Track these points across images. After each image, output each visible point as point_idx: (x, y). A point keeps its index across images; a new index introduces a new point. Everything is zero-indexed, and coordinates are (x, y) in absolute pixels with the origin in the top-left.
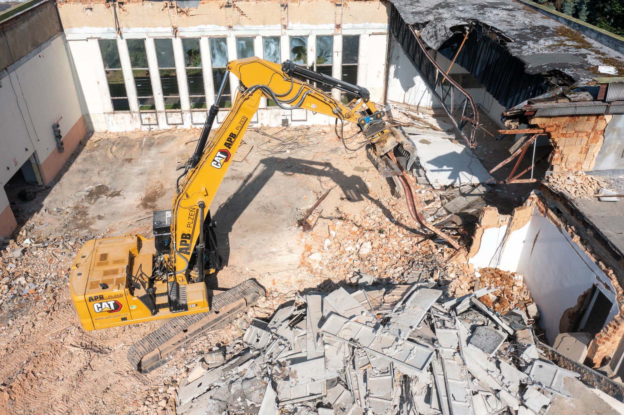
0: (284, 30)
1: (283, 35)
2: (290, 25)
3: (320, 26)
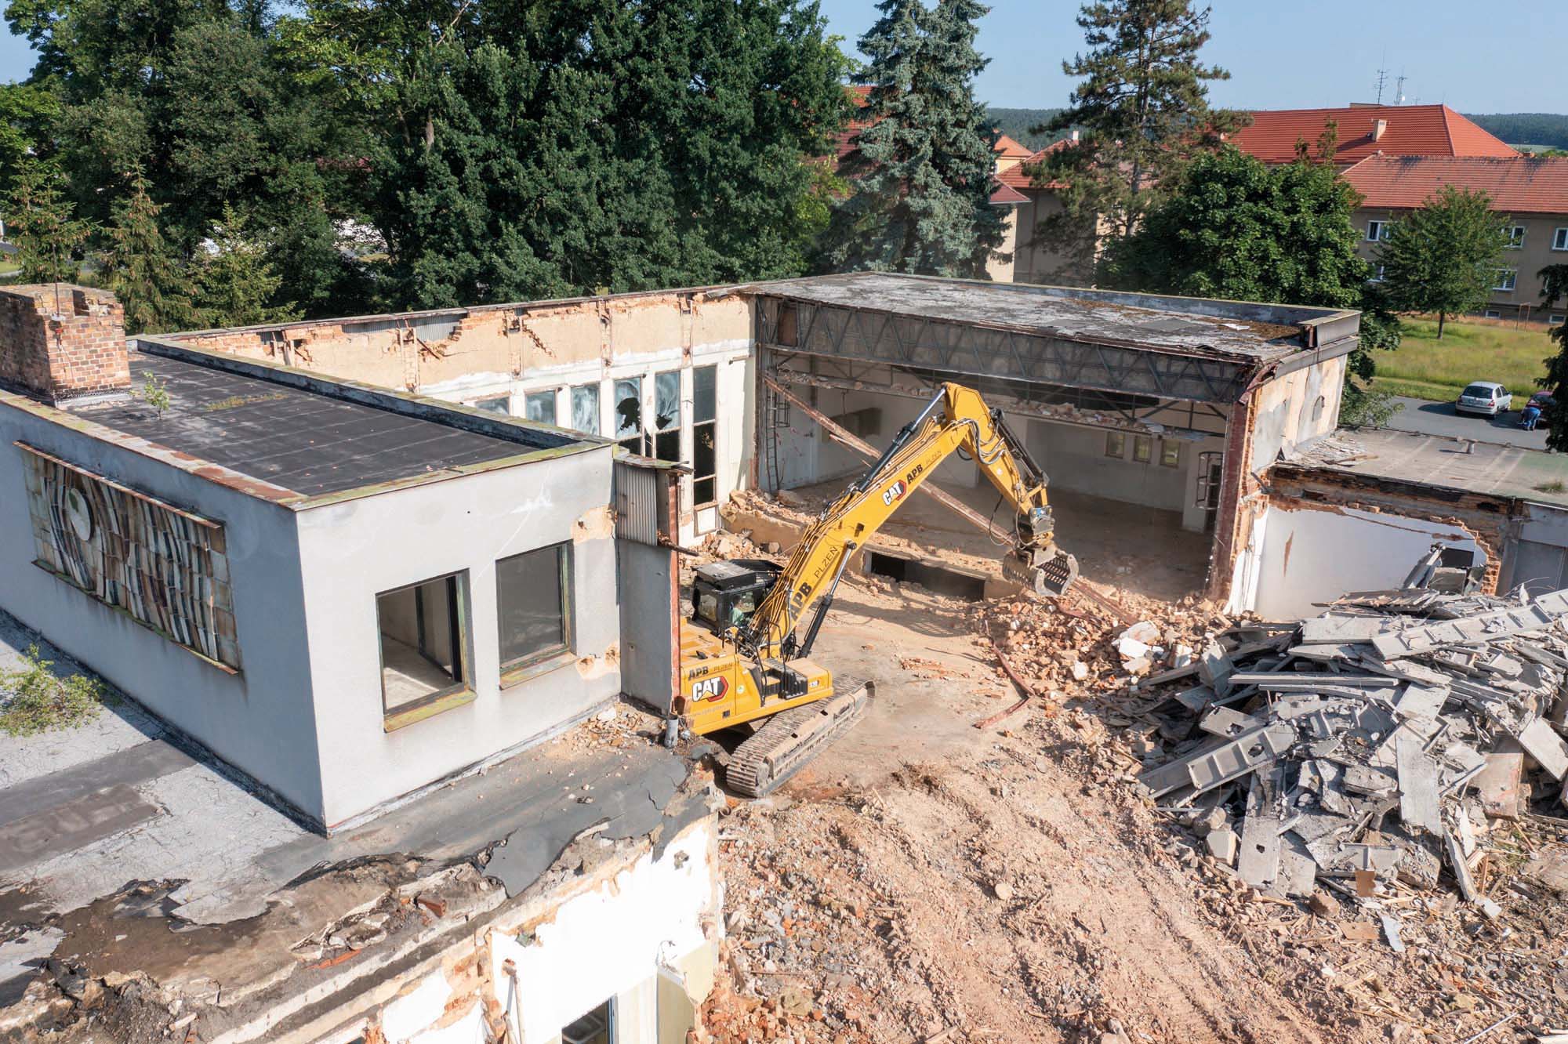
0: (606, 370)
1: (604, 379)
2: (616, 359)
3: (662, 355)
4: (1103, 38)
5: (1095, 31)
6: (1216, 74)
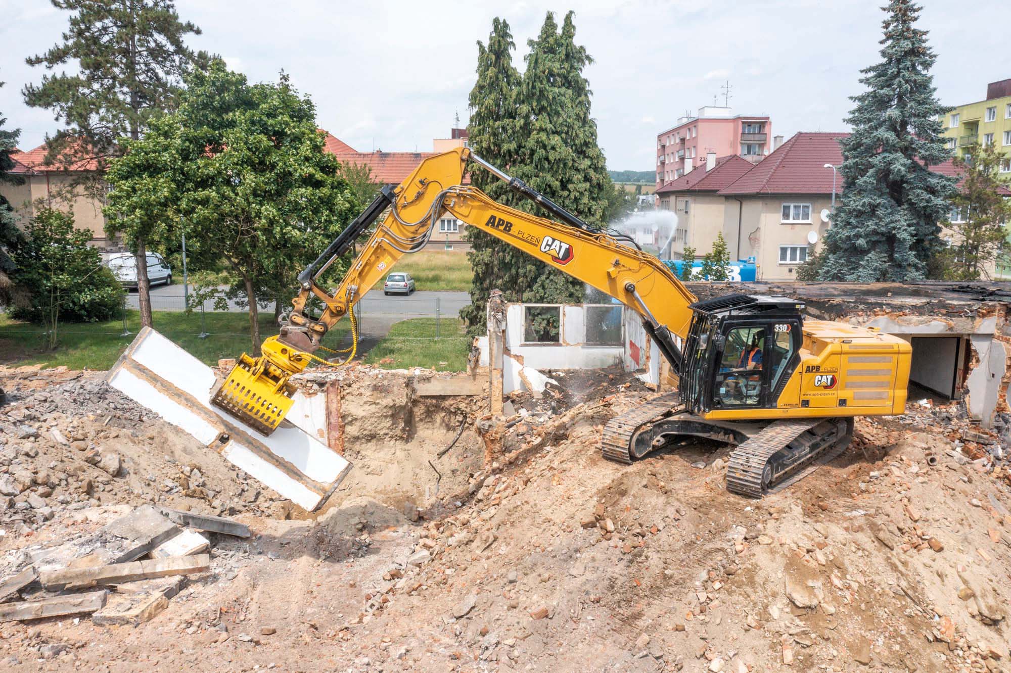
6: (190, 27)
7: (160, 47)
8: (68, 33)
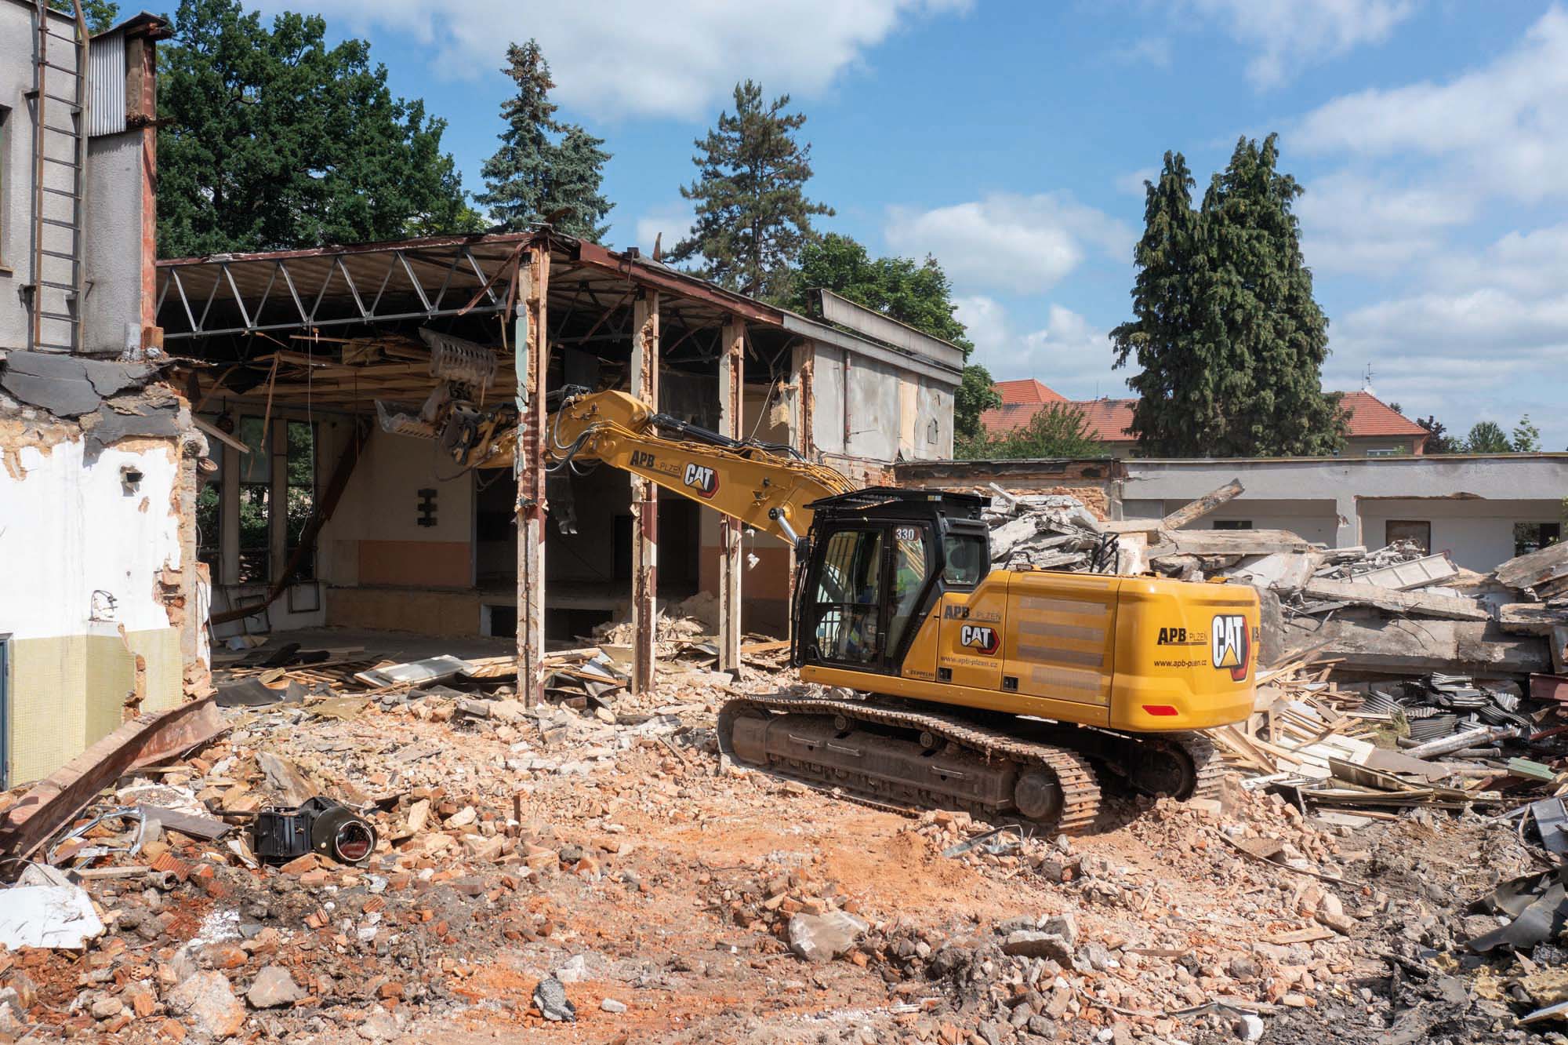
4: (717, 175)
5: (710, 168)
6: (822, 210)
7: (788, 234)
8: (697, 226)
